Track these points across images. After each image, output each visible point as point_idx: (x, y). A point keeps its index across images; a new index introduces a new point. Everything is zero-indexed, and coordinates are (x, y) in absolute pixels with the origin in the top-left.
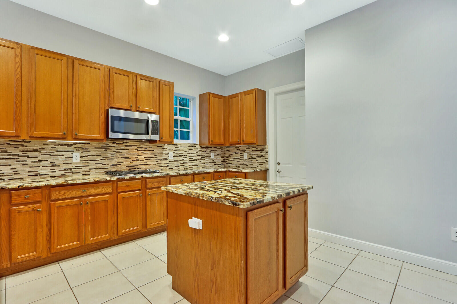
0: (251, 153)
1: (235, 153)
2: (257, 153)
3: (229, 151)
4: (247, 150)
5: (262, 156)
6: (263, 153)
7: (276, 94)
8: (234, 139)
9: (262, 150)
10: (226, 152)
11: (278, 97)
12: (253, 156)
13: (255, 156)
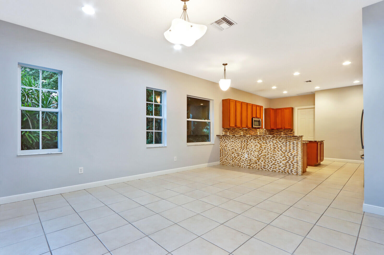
0: (286, 132)
1: (277, 132)
2: (289, 132)
3: (273, 131)
4: (284, 131)
5: (291, 134)
6: (292, 132)
7: (298, 109)
8: (279, 127)
9: (291, 131)
10: (271, 132)
11: (299, 110)
12: (287, 133)
13: (288, 133)
